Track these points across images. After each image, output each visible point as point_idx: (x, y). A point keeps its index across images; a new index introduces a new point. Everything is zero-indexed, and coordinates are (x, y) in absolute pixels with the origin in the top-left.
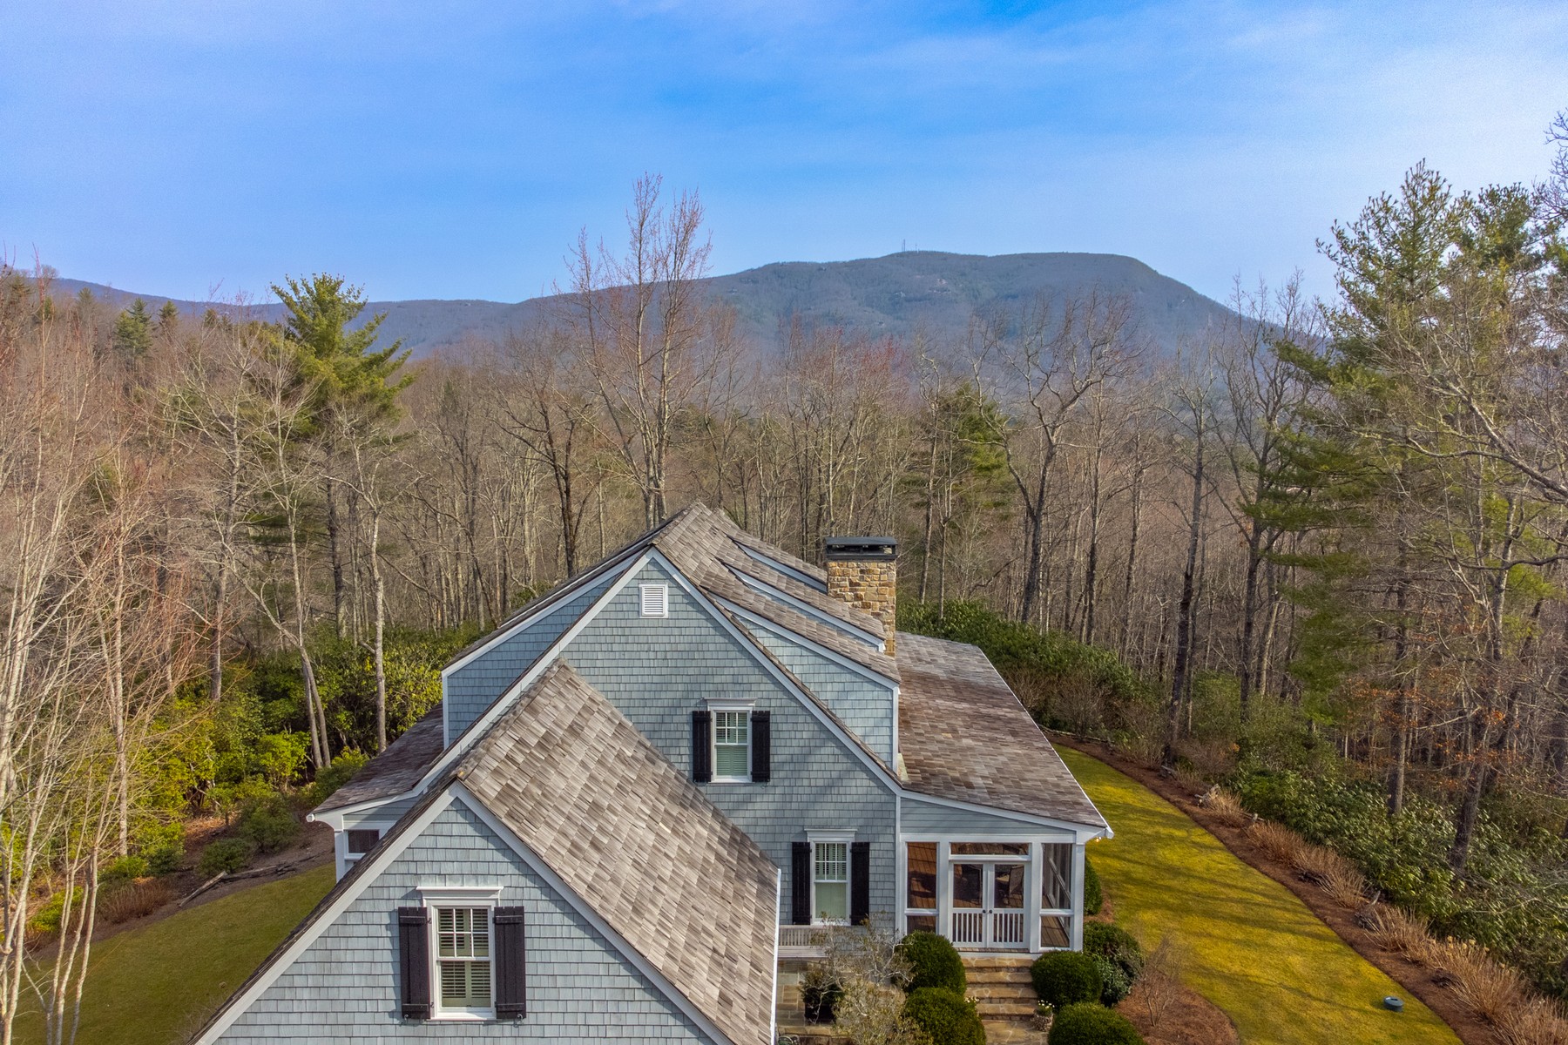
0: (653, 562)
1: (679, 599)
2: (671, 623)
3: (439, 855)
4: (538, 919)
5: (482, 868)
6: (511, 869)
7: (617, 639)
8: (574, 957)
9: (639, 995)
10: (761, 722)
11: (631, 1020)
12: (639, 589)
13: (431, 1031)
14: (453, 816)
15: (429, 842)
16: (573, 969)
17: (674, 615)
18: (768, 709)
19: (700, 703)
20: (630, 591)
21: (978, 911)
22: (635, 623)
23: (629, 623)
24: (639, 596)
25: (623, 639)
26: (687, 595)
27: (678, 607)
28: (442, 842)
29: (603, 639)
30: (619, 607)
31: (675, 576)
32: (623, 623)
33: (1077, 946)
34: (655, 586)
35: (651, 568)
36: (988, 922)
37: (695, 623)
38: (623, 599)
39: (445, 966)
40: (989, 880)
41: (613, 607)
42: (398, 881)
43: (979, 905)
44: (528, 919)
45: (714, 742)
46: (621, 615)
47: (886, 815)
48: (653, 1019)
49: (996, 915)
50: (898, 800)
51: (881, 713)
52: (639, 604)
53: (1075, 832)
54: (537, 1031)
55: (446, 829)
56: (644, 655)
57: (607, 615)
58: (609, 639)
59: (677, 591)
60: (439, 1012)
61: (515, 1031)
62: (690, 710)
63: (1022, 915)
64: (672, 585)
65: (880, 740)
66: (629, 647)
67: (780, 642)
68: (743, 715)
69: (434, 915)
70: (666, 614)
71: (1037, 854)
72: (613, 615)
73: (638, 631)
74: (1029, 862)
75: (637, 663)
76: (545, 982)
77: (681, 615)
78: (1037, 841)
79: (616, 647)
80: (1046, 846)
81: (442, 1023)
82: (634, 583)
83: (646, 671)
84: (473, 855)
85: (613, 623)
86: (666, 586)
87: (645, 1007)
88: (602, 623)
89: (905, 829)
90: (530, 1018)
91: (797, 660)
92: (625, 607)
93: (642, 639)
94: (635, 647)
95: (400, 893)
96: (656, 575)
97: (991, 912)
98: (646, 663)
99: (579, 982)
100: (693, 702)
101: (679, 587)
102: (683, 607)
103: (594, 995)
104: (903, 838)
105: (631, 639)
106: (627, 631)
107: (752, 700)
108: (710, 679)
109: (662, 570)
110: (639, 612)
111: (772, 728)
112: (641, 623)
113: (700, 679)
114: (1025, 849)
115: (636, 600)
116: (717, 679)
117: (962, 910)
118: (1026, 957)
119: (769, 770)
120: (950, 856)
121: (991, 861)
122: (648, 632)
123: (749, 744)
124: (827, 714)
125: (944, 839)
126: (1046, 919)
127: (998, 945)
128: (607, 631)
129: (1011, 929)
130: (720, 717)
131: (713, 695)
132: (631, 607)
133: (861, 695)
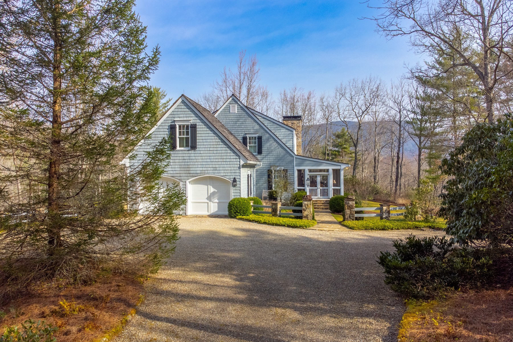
0: (233, 99)
1: (239, 108)
2: (238, 114)
3: (179, 113)
4: (199, 127)
5: (188, 115)
6: (193, 115)
7: (224, 119)
8: (207, 135)
9: (221, 143)
10: (260, 138)
11: (219, 149)
12: (230, 106)
13: (176, 152)
14: (182, 104)
15: (177, 110)
16: (207, 138)
17: (238, 112)
18: (261, 136)
19: (245, 134)
20: (227, 107)
21: (316, 188)
22: (229, 115)
23: (227, 115)
24: (230, 108)
25: (226, 119)
26: (241, 107)
27: (239, 110)
28: (180, 110)
30: (225, 111)
31: (238, 103)
32: (226, 115)
33: (342, 194)
34: (233, 105)
35: (232, 101)
36: (319, 191)
37: (243, 114)
38: (226, 109)
39: (180, 138)
40: (319, 179)
41: (223, 111)
42: (170, 119)
43: (316, 186)
44: (197, 127)
45: (248, 145)
46: (225, 113)
47: (291, 162)
48: (224, 149)
49: (321, 189)
50: (295, 158)
51: (290, 137)
52: (230, 110)
53: (340, 166)
54: (199, 152)
55: (180, 107)
56: (231, 123)
57: (222, 113)
58: (222, 119)
60: (178, 148)
61: (194, 152)
62: (242, 136)
63: (328, 189)
65: (290, 144)
66: (227, 121)
67: (265, 120)
68: (255, 138)
69: (177, 126)
70: (236, 112)
71: (331, 171)
72: (223, 113)
73: (230, 117)
74: (329, 174)
75: (229, 125)
76: (201, 141)
77: (240, 112)
78: (331, 168)
79: (224, 121)
80: (334, 170)
81: (179, 150)
82: (229, 105)
83: (231, 127)
84: (186, 113)
85: (223, 115)
86: (236, 105)
87: (222, 146)
88: (221, 115)
89: (296, 166)
90: (198, 149)
91: (269, 124)
92: (226, 111)
93: (231, 119)
94: (229, 121)
95: (170, 121)
96: (234, 102)
97: (319, 188)
98: (231, 125)
99: (208, 141)
100: (243, 134)
101: (239, 105)
102: (240, 110)
103: (211, 143)
104: (296, 168)
105: (228, 119)
106: (227, 117)
107: (257, 133)
108: (247, 128)
109: (235, 101)
110: (230, 112)
111: (263, 140)
112: (230, 115)
113: (245, 128)
114: (328, 171)
115: (229, 109)
116: (249, 128)
117: (312, 188)
118: (329, 199)
119: (262, 151)
120: (308, 173)
121: (319, 174)
122: (232, 117)
123: (257, 145)
124: (276, 136)
125: (306, 168)
126: (334, 190)
127: (322, 197)
128: (222, 117)
129: (324, 193)
130: (250, 138)
131: (248, 132)
132: (228, 111)
133: (285, 133)
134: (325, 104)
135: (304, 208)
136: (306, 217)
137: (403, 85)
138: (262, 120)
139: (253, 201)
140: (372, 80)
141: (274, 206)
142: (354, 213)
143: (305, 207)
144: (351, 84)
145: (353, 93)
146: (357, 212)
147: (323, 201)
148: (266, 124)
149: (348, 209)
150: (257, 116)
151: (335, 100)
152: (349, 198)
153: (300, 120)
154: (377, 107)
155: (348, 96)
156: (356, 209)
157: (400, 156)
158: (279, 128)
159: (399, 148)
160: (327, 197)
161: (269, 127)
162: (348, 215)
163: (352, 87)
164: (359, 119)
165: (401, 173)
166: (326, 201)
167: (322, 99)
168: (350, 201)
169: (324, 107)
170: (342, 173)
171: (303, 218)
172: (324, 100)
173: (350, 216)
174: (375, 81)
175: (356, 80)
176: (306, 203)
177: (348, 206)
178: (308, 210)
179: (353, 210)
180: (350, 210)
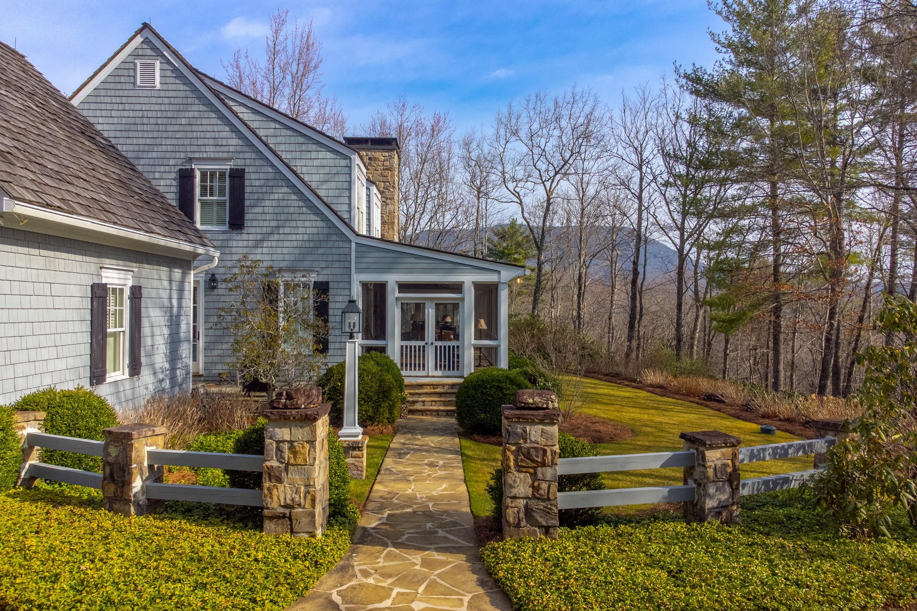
0: (146, 41)
1: (169, 73)
2: (162, 94)
7: (116, 107)
10: (237, 176)
12: (135, 64)
17: (165, 87)
18: (243, 167)
19: (186, 162)
20: (127, 66)
21: (422, 343)
22: (131, 93)
23: (126, 93)
24: (135, 70)
25: (121, 107)
26: (175, 70)
27: (168, 80)
29: (103, 106)
30: (117, 79)
31: (165, 53)
32: (121, 93)
34: (148, 61)
35: (145, 46)
36: (430, 352)
37: (182, 94)
38: (120, 72)
40: (430, 315)
41: (112, 79)
43: (423, 339)
45: (198, 197)
46: (119, 86)
47: (343, 258)
49: (436, 347)
50: (353, 245)
51: (341, 177)
52: (135, 77)
53: (499, 272)
56: (138, 121)
57: (107, 86)
58: (109, 107)
59: (167, 66)
62: (177, 168)
63: (458, 347)
64: (163, 61)
65: (340, 200)
66: (126, 114)
67: (257, 117)
68: (222, 174)
70: (158, 86)
71: (469, 290)
72: (112, 86)
73: (134, 100)
74: (463, 299)
77: (171, 87)
78: (469, 279)
79: (114, 114)
80: (478, 286)
82: (131, 59)
85: (109, 93)
86: (158, 62)
88: (103, 93)
89: (359, 270)
91: (272, 133)
92: (122, 79)
93: (138, 107)
94: (131, 114)
96: (149, 52)
97: (432, 344)
100: (179, 161)
101: (169, 62)
102: (172, 80)
104: (357, 279)
105: (127, 107)
106: (124, 100)
107: (229, 159)
108: (194, 142)
109: (154, 48)
110: (134, 83)
111: (247, 183)
112: (136, 93)
113: (187, 142)
114: (457, 288)
115: (131, 73)
116: (200, 142)
117: (409, 343)
118: (461, 381)
119: (243, 220)
120: (397, 295)
121: (432, 299)
122: (142, 100)
123: (227, 198)
124: (294, 172)
125: (392, 279)
126: (478, 349)
127: (439, 373)
128: (108, 100)
129: (449, 359)
130: (204, 175)
131: (197, 155)
132: (127, 80)
133: (325, 162)
134: (474, 155)
135: (274, 463)
136: (287, 518)
137: (647, 106)
138: (246, 115)
139: (42, 415)
140: (577, 98)
141: (113, 451)
142: (554, 487)
143: (280, 459)
144: (531, 106)
145: (535, 126)
146: (567, 482)
147: (443, 385)
148: (261, 133)
149: (519, 468)
150: (231, 103)
151: (495, 144)
152: (528, 407)
153: (393, 150)
154: (586, 163)
155: (523, 133)
156: (564, 467)
157: (640, 269)
158: (304, 148)
159: (638, 250)
160: (455, 373)
161: (271, 141)
162: (522, 503)
163: (532, 113)
164: (548, 188)
165: (641, 309)
166: (453, 386)
167: (467, 144)
168: (533, 423)
169: (473, 163)
170: (504, 295)
171: (267, 524)
172: (474, 145)
173: (528, 511)
174: (584, 100)
175: (542, 95)
176: (284, 433)
177: (519, 449)
178: (294, 476)
179: (549, 473)
180: (534, 476)
